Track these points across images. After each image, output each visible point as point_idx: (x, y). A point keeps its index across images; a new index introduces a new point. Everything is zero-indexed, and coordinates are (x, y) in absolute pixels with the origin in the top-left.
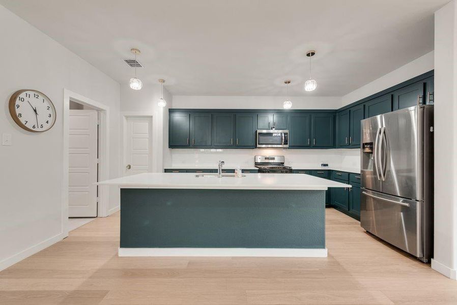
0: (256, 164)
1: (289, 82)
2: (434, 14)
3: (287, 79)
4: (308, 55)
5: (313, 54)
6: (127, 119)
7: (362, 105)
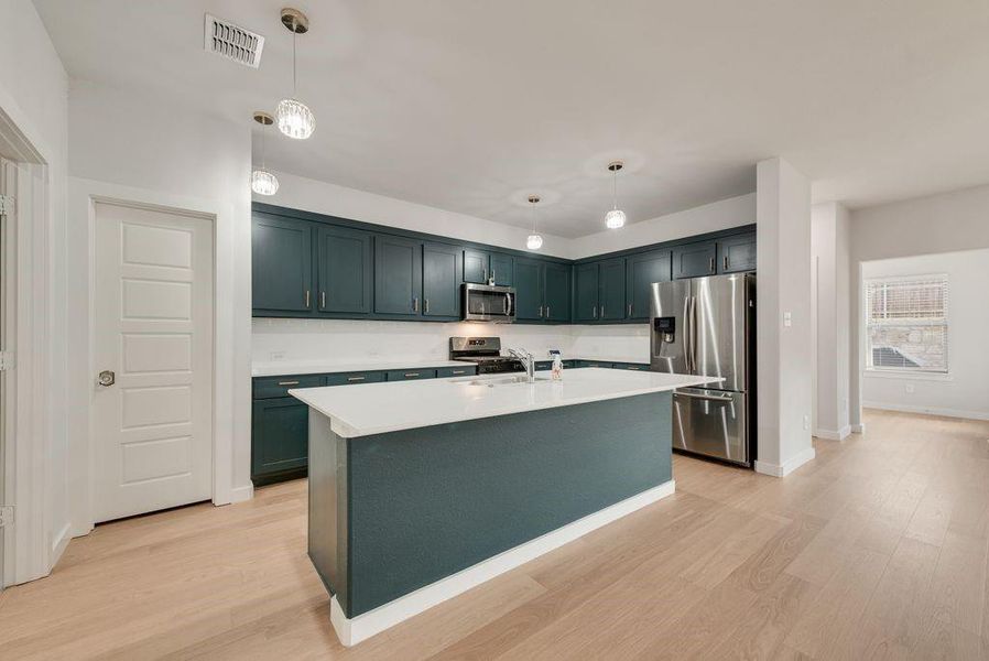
0: (455, 355)
1: (537, 200)
2: (756, 166)
3: (534, 195)
4: (612, 168)
5: (619, 167)
6: (95, 207)
7: (622, 260)
